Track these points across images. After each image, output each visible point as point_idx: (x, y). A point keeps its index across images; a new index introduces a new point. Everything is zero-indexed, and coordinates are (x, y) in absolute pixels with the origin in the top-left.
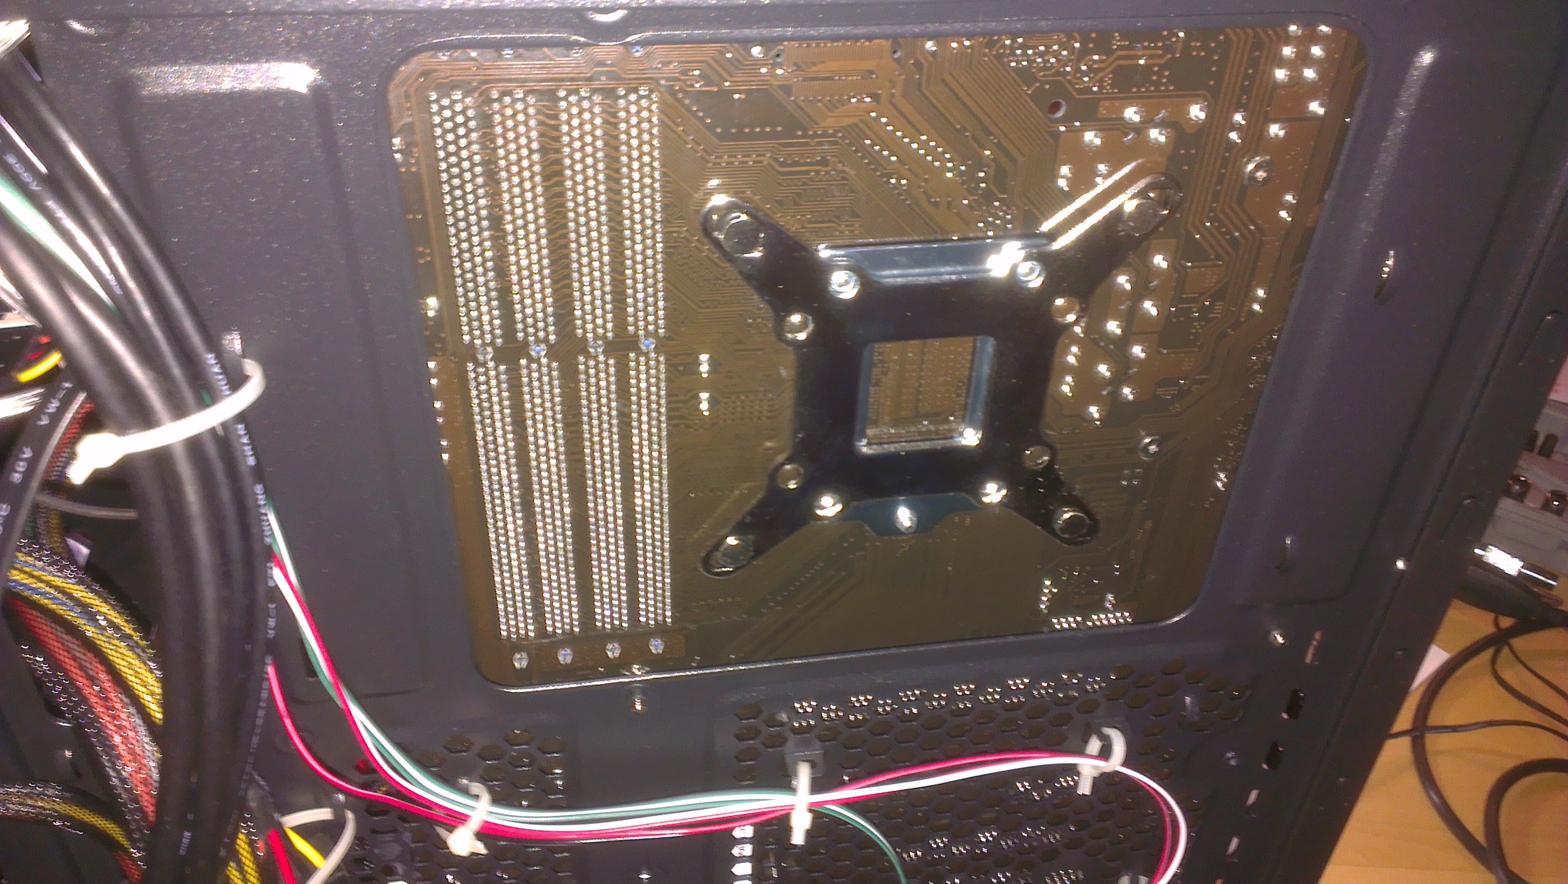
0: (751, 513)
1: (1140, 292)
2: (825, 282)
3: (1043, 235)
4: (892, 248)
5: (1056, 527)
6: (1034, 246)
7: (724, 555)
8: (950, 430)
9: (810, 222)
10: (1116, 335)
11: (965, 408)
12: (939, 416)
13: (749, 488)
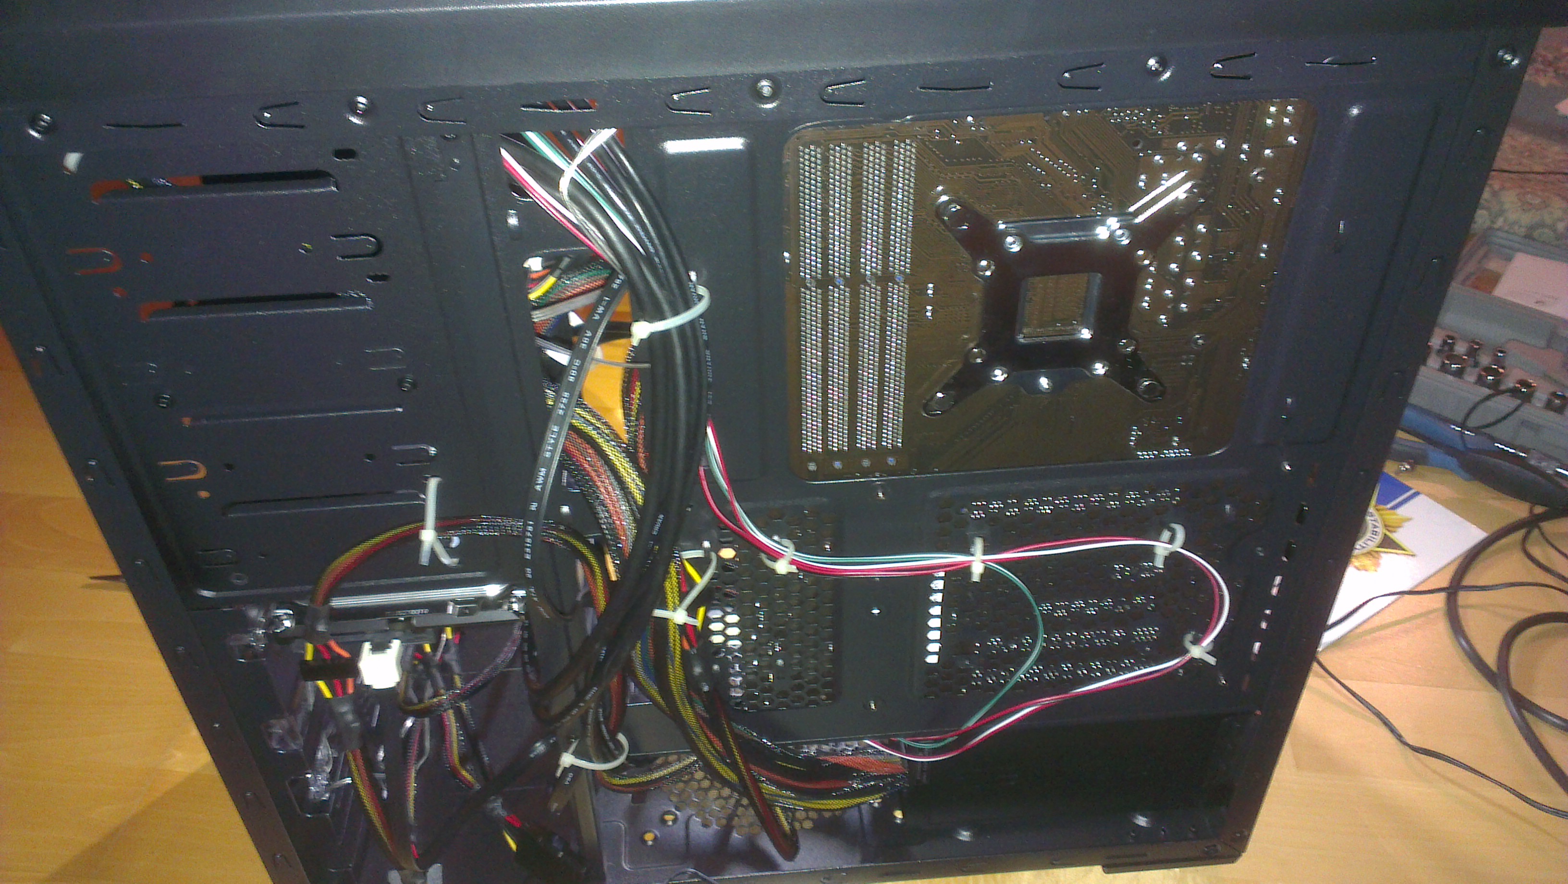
0: (954, 378)
1: (1190, 245)
2: (1002, 242)
3: (1131, 214)
4: (1041, 222)
5: (1139, 390)
6: (1125, 220)
7: (936, 403)
8: (1074, 329)
9: (995, 208)
10: (1176, 272)
11: (1082, 315)
12: (1067, 321)
13: (952, 363)
